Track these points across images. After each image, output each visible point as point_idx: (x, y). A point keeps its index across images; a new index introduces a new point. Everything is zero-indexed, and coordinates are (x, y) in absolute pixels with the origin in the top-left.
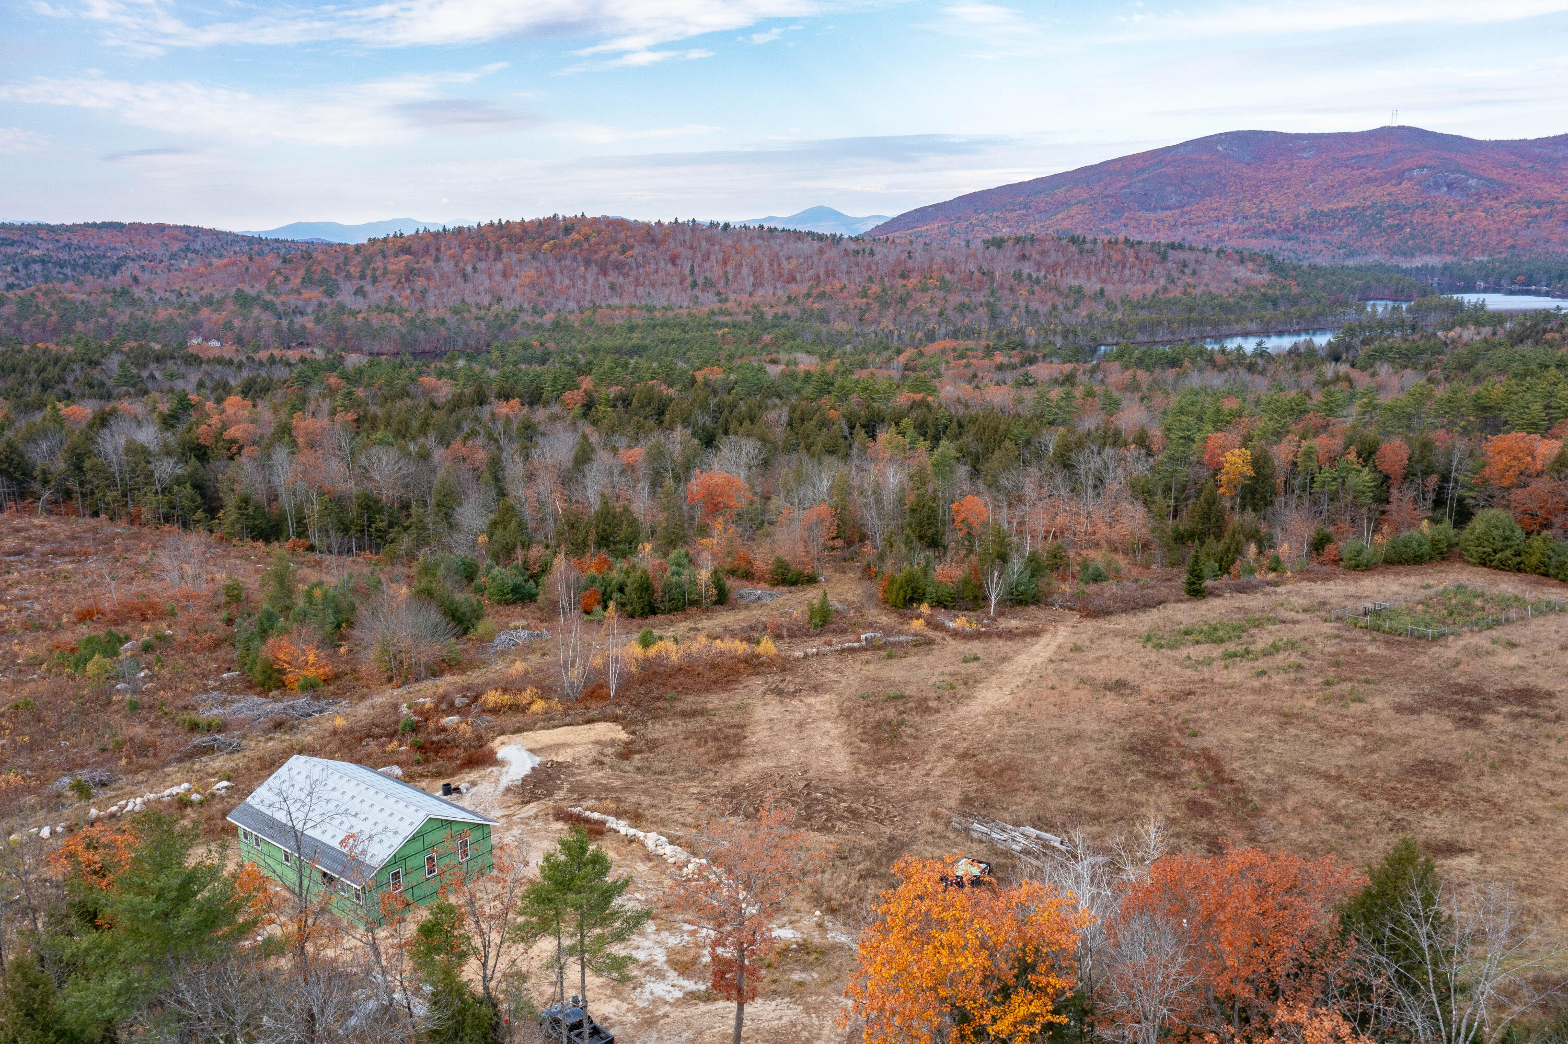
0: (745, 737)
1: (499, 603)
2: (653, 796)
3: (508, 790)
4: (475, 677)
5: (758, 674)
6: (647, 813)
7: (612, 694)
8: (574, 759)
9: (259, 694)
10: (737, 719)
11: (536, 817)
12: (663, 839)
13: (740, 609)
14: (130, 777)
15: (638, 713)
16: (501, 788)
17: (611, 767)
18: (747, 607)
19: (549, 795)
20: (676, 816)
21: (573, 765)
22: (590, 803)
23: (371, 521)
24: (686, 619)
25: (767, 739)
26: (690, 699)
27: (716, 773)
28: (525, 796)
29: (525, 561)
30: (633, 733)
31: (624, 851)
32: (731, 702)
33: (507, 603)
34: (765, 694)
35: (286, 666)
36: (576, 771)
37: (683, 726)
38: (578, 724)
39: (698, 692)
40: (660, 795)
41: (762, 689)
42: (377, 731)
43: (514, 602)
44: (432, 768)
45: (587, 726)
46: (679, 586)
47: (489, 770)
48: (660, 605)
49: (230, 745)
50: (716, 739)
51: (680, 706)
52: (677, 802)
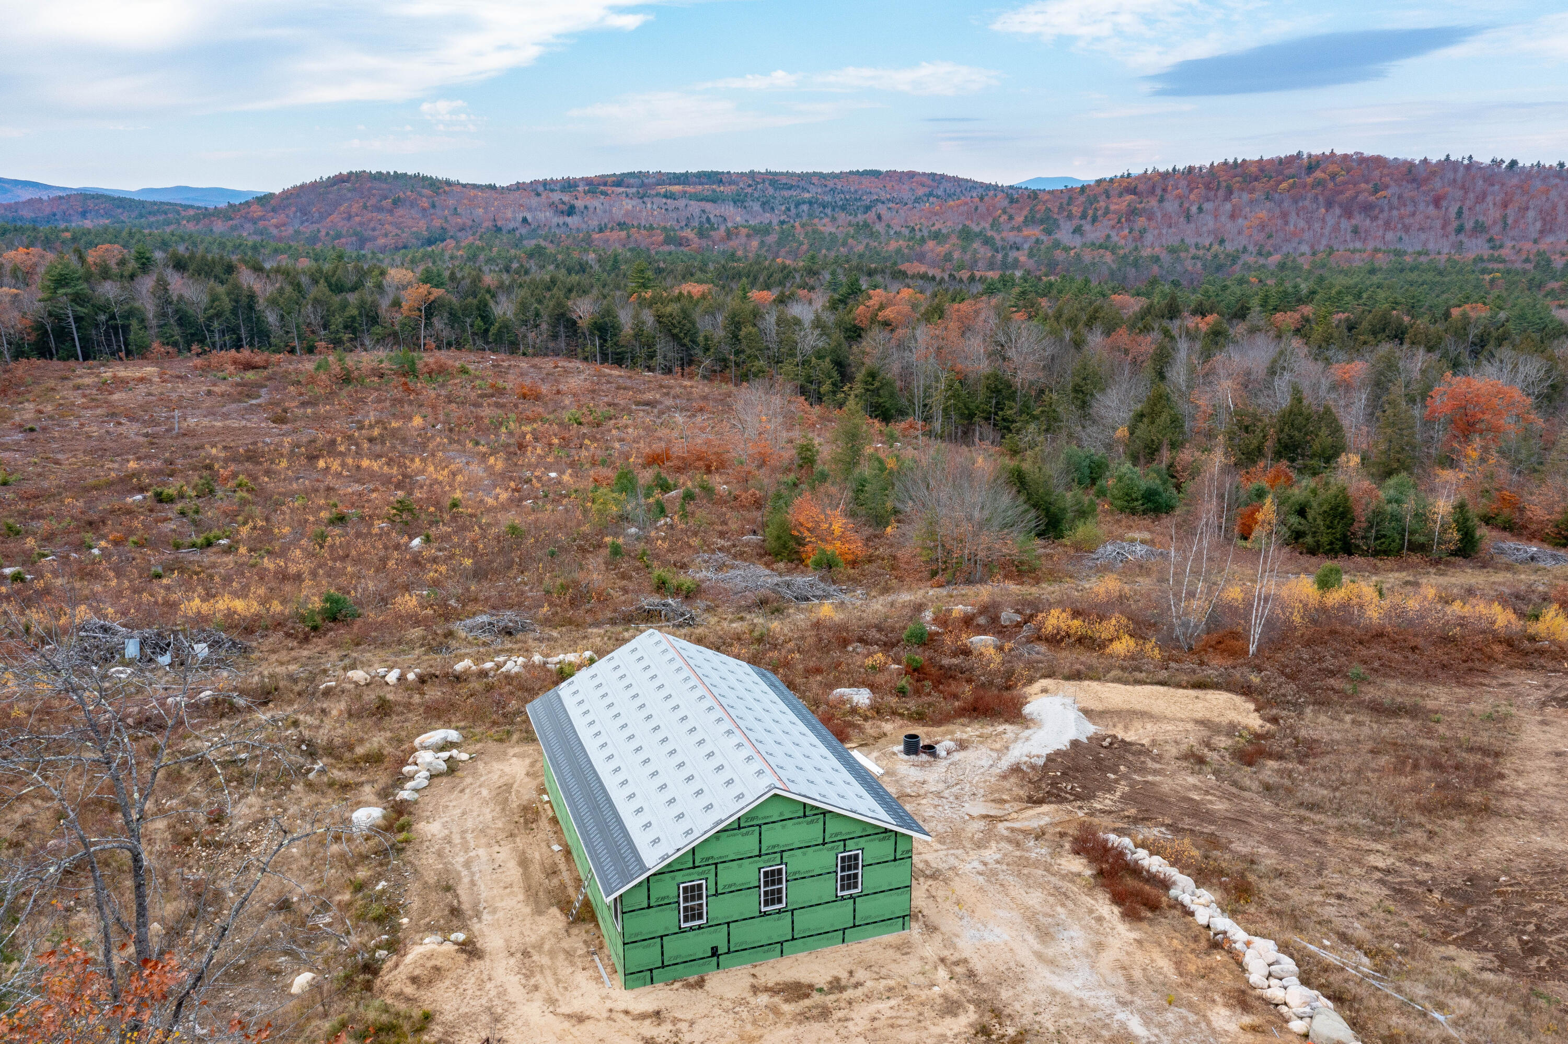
0: (1502, 776)
1: (1122, 511)
2: (1286, 851)
3: (1016, 769)
4: (1048, 590)
5: (1531, 667)
6: (1265, 885)
7: (1252, 649)
8: (1154, 742)
9: (767, 565)
10: (1484, 738)
11: (1040, 835)
12: (1288, 964)
13: (1497, 569)
14: (547, 630)
15: (1290, 689)
16: (1005, 763)
17: (1216, 773)
18: (1508, 568)
19: (1085, 796)
20: (1329, 912)
21: (1148, 752)
22: (1154, 832)
23: (999, 406)
24: (1401, 569)
25: (1551, 790)
26: (1392, 685)
27: (1431, 834)
28: (1038, 788)
29: (1171, 466)
30: (1274, 720)
31: (1194, 964)
32: (1472, 705)
33: (1133, 512)
34: (1544, 704)
35: (806, 534)
36: (1150, 764)
37: (1370, 728)
38: (1179, 686)
39: (1410, 677)
40: (1302, 853)
41: (1540, 694)
42: (874, 634)
43: (1145, 512)
44: (912, 704)
45: (1192, 693)
46: (1396, 518)
47: (1000, 728)
48: (1360, 543)
49: (682, 615)
50: (1436, 766)
51: (1370, 693)
52: (1337, 878)
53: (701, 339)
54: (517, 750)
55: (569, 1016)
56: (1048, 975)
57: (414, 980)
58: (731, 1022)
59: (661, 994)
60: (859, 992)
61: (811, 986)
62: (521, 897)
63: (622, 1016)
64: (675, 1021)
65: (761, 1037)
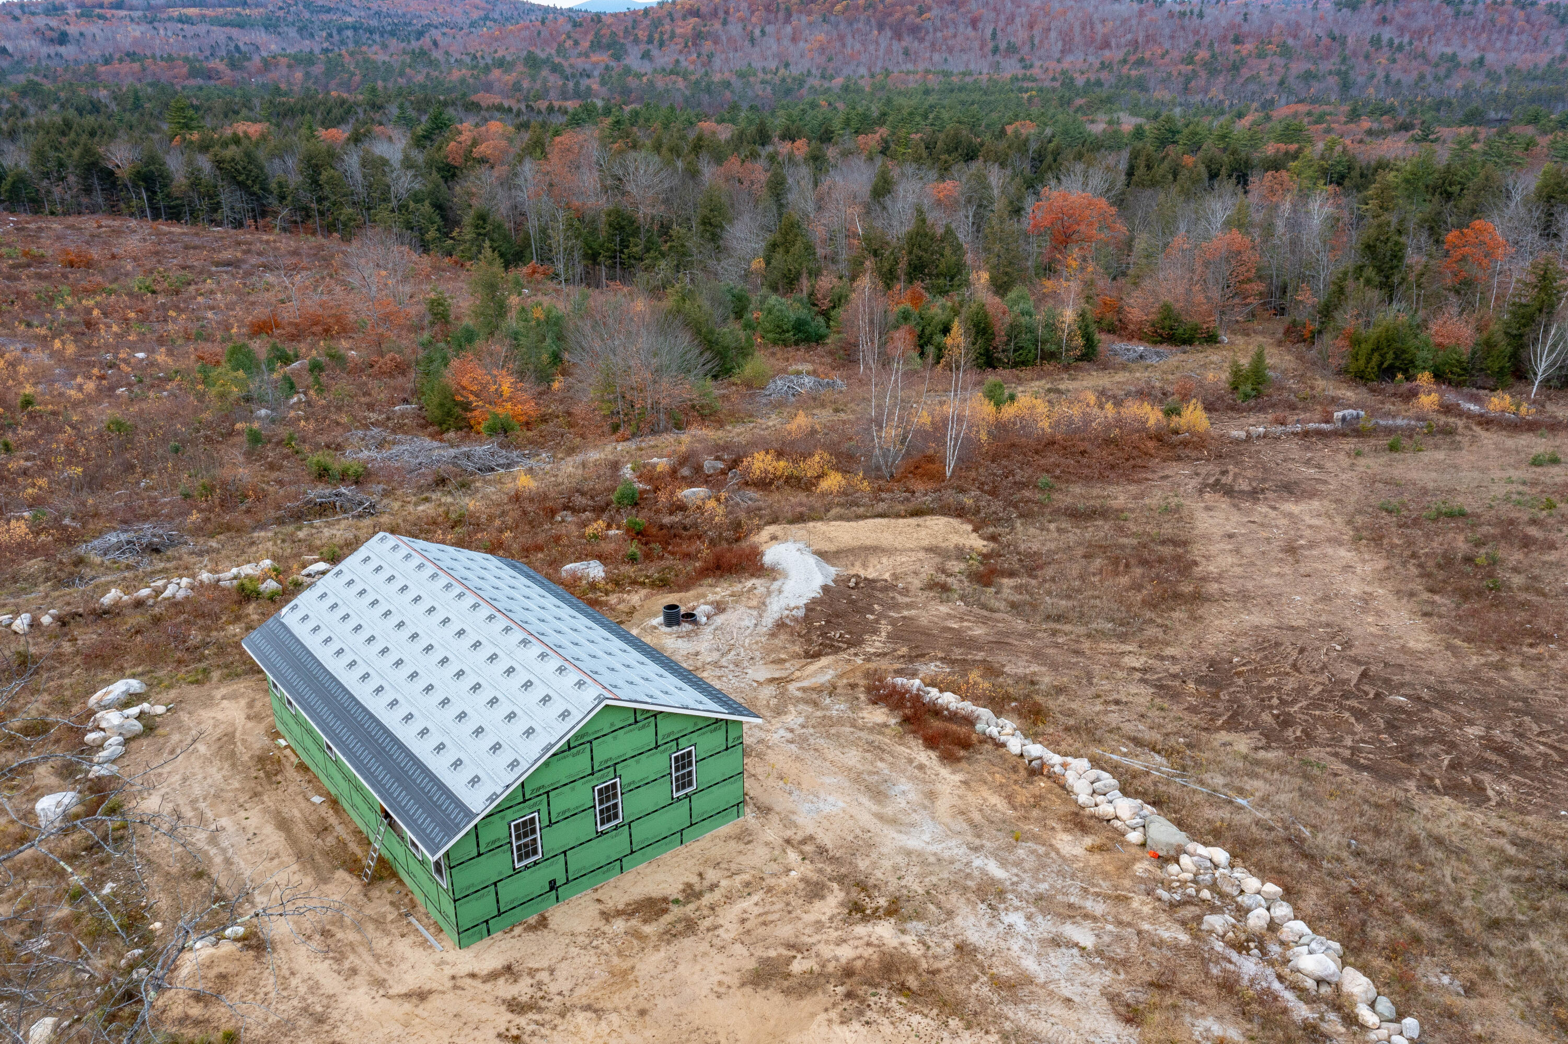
0: (1196, 563)
1: (775, 343)
2: (1054, 667)
3: (780, 625)
4: (737, 433)
5: (1179, 459)
6: (1051, 704)
7: (950, 471)
8: (895, 576)
9: (433, 436)
10: (1168, 530)
11: (832, 690)
12: (1107, 779)
13: (1116, 370)
14: (201, 540)
15: (997, 505)
16: (769, 620)
17: (962, 598)
18: (1124, 367)
19: (855, 643)
20: (1114, 718)
21: (894, 587)
22: (932, 668)
23: (624, 244)
24: (1040, 378)
25: (1238, 570)
26: (1077, 489)
27: (1166, 629)
28: (809, 641)
29: (811, 295)
30: (993, 538)
31: (1023, 795)
32: (1147, 501)
33: (785, 344)
34: (1201, 492)
35: (472, 398)
36: (901, 599)
37: (1074, 534)
38: (898, 516)
39: (1088, 479)
40: (1073, 666)
41: (1194, 483)
42: (579, 500)
43: (797, 343)
44: (653, 570)
45: (913, 521)
46: (1031, 330)
47: (749, 584)
48: (1001, 355)
49: (361, 503)
50: (1144, 562)
51: (1063, 500)
52: (1107, 685)
53: (273, 186)
54: (223, 691)
55: (408, 996)
56: (895, 835)
57: (198, 997)
58: (594, 959)
59: (503, 945)
60: (717, 895)
61: (665, 900)
62: (295, 867)
63: (469, 981)
64: (532, 972)
65: (633, 968)
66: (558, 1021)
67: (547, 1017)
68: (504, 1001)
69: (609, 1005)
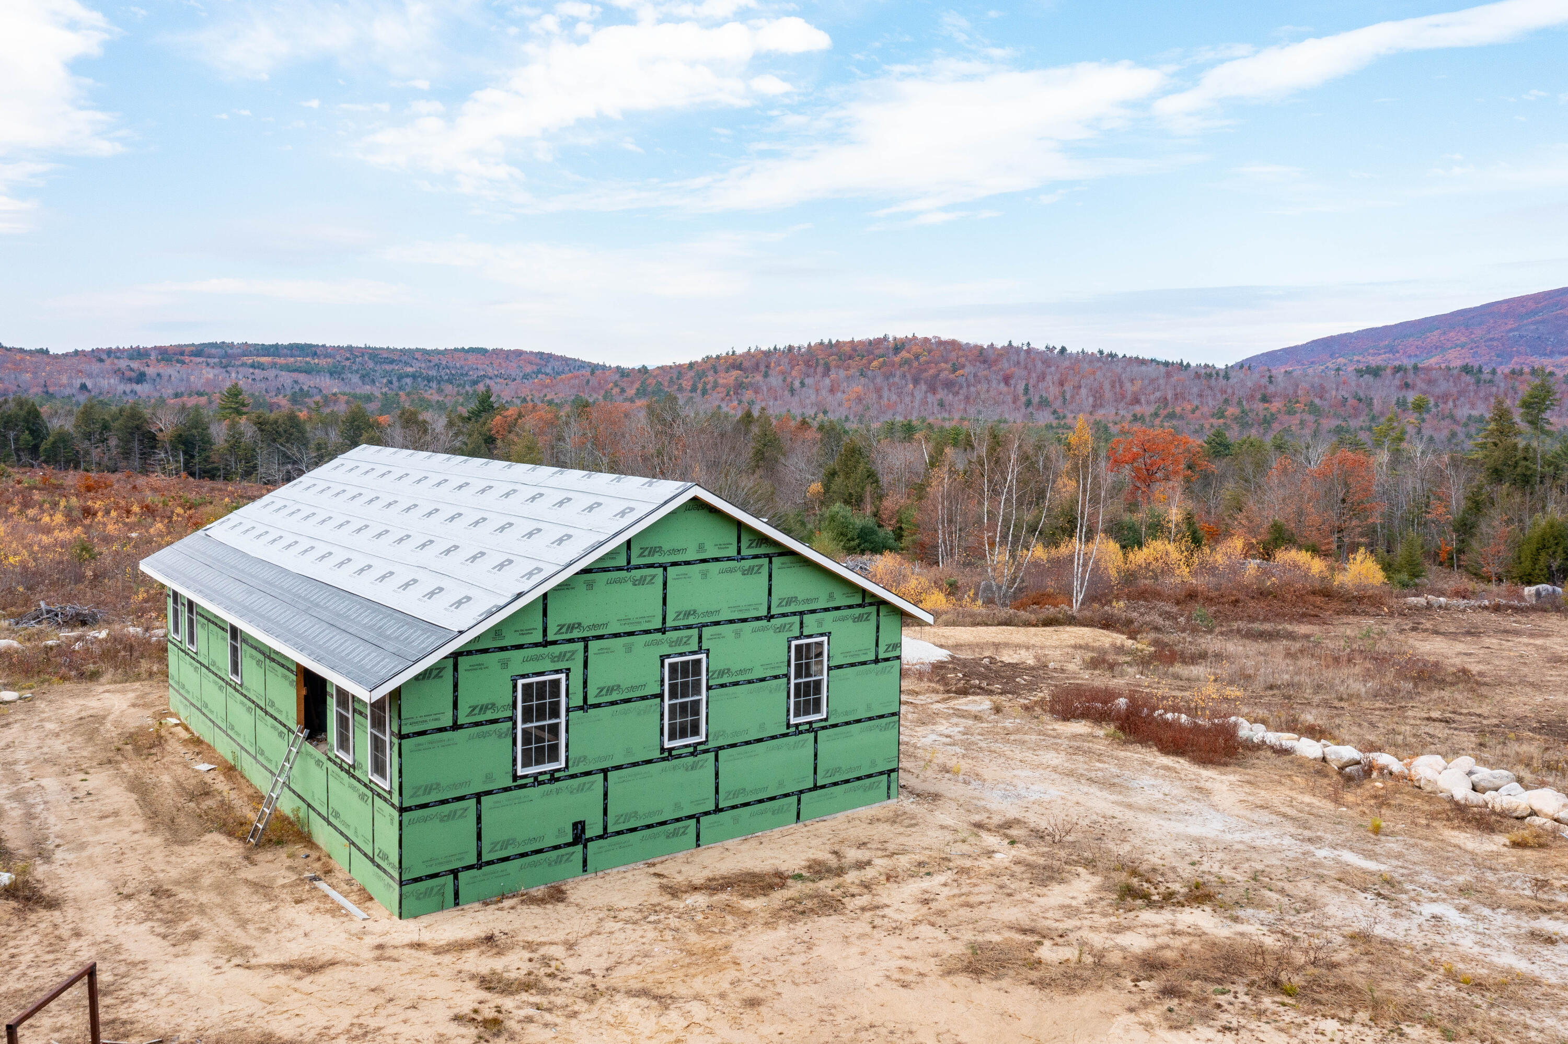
7: (1079, 599)
8: (1042, 662)
11: (999, 713)
21: (1044, 667)
28: (948, 685)
29: (875, 516)
32: (1338, 633)
36: (1057, 674)
43: (861, 552)
54: (110, 687)
55: (286, 967)
58: (651, 934)
59: (480, 916)
60: (870, 873)
61: (779, 875)
63: (407, 951)
64: (529, 946)
65: (727, 947)
66: (581, 1006)
67: (559, 1000)
68: (473, 977)
69: (682, 990)
